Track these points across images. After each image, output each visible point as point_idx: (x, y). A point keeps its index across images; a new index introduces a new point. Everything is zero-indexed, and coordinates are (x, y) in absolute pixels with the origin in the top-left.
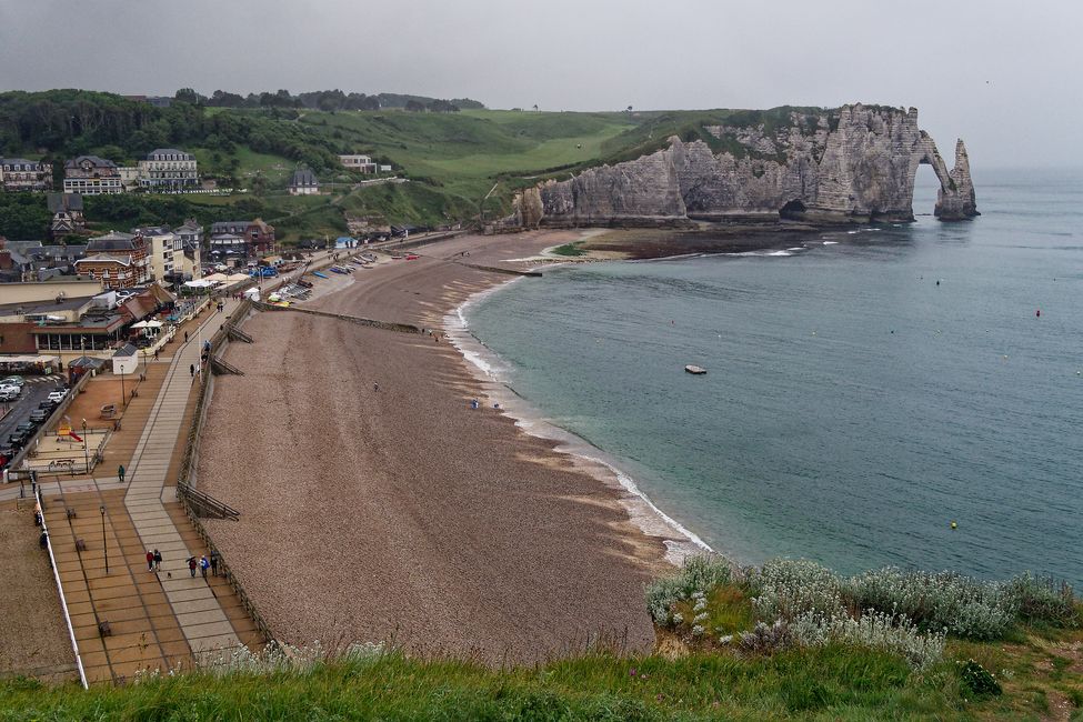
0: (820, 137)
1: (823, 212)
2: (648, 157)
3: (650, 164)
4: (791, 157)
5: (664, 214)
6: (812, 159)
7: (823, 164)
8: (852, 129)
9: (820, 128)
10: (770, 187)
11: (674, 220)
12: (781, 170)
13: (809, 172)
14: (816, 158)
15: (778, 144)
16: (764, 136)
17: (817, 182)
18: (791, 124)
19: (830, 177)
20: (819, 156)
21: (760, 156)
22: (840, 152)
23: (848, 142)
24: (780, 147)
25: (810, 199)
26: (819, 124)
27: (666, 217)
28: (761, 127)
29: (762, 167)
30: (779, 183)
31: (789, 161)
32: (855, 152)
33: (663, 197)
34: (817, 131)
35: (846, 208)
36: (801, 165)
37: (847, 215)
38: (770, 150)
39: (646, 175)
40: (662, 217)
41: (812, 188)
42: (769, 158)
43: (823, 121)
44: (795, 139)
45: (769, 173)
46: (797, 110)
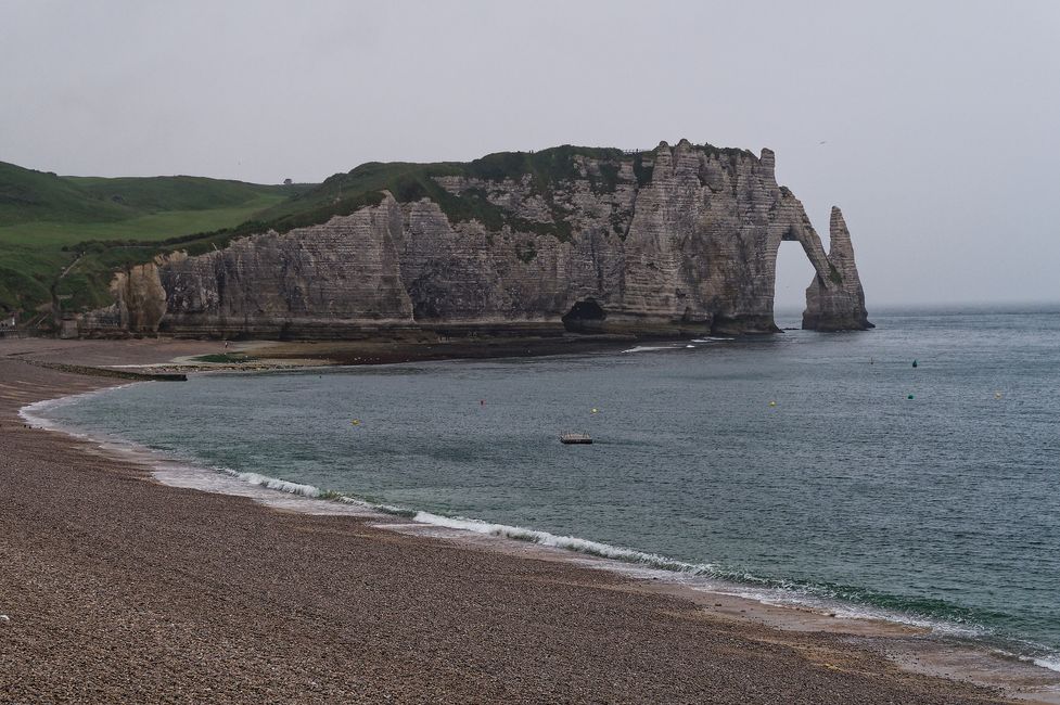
0: (624, 196)
1: (634, 319)
2: (345, 219)
3: (350, 231)
4: (579, 229)
5: (376, 317)
6: (612, 232)
7: (631, 239)
8: (675, 181)
9: (623, 181)
10: (546, 277)
11: (393, 326)
12: (563, 250)
13: (609, 253)
14: (618, 230)
15: (555, 207)
16: (533, 194)
17: (623, 269)
18: (575, 175)
19: (643, 259)
20: (624, 226)
21: (526, 226)
22: (658, 218)
23: (670, 203)
24: (558, 211)
25: (612, 298)
26: (620, 175)
27: (380, 322)
28: (527, 178)
29: (531, 244)
30: (560, 270)
31: (576, 235)
32: (681, 220)
33: (373, 286)
34: (618, 187)
35: (673, 311)
36: (594, 244)
37: (674, 323)
38: (543, 217)
39: (342, 250)
40: (373, 321)
41: (614, 280)
42: (542, 229)
43: (626, 170)
44: (583, 198)
45: (543, 254)
46: (584, 151)
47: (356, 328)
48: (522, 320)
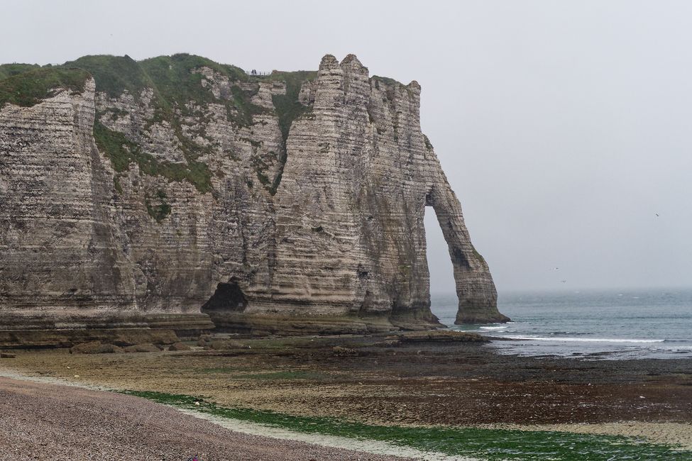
0: (266, 131)
1: (290, 308)
2: (26, 113)
3: (33, 137)
4: (221, 175)
6: (256, 181)
7: (283, 193)
8: (345, 111)
9: (261, 110)
10: (183, 245)
12: (203, 205)
13: (254, 213)
14: (264, 180)
15: (185, 141)
16: (158, 119)
17: (275, 237)
18: (205, 96)
19: (306, 224)
20: (271, 174)
21: (153, 167)
22: (328, 162)
23: (342, 142)
24: (191, 149)
25: (258, 278)
26: (256, 101)
27: (91, 312)
28: (147, 95)
29: (161, 195)
30: (202, 235)
31: (217, 184)
34: (256, 119)
35: (352, 296)
36: (238, 192)
37: (351, 313)
38: (172, 154)
40: (75, 311)
41: (260, 252)
42: (176, 173)
43: (265, 96)
44: (219, 131)
45: (179, 209)
46: (214, 67)
47: (46, 324)
48: (156, 311)
